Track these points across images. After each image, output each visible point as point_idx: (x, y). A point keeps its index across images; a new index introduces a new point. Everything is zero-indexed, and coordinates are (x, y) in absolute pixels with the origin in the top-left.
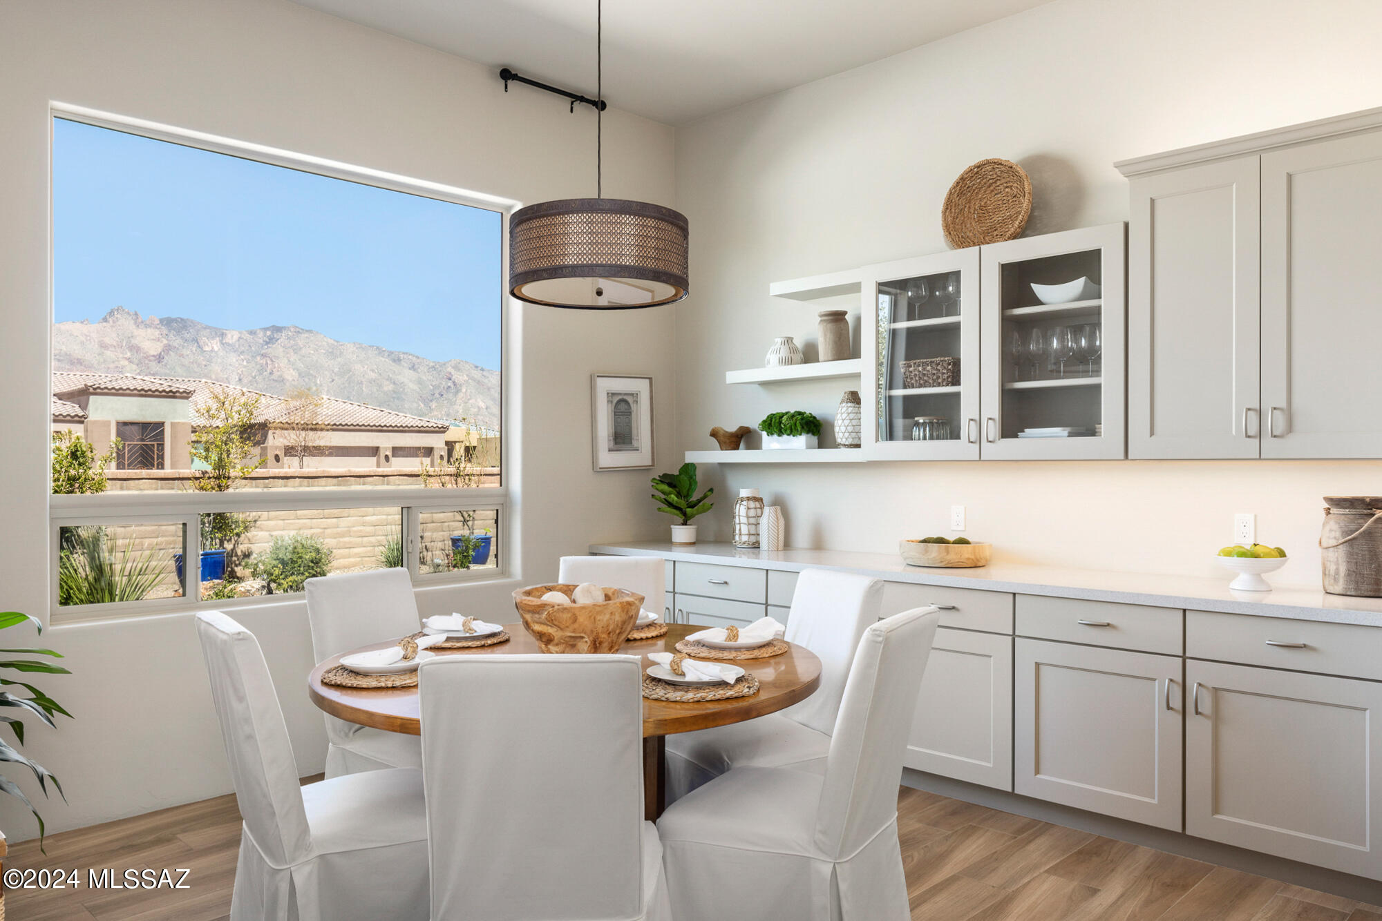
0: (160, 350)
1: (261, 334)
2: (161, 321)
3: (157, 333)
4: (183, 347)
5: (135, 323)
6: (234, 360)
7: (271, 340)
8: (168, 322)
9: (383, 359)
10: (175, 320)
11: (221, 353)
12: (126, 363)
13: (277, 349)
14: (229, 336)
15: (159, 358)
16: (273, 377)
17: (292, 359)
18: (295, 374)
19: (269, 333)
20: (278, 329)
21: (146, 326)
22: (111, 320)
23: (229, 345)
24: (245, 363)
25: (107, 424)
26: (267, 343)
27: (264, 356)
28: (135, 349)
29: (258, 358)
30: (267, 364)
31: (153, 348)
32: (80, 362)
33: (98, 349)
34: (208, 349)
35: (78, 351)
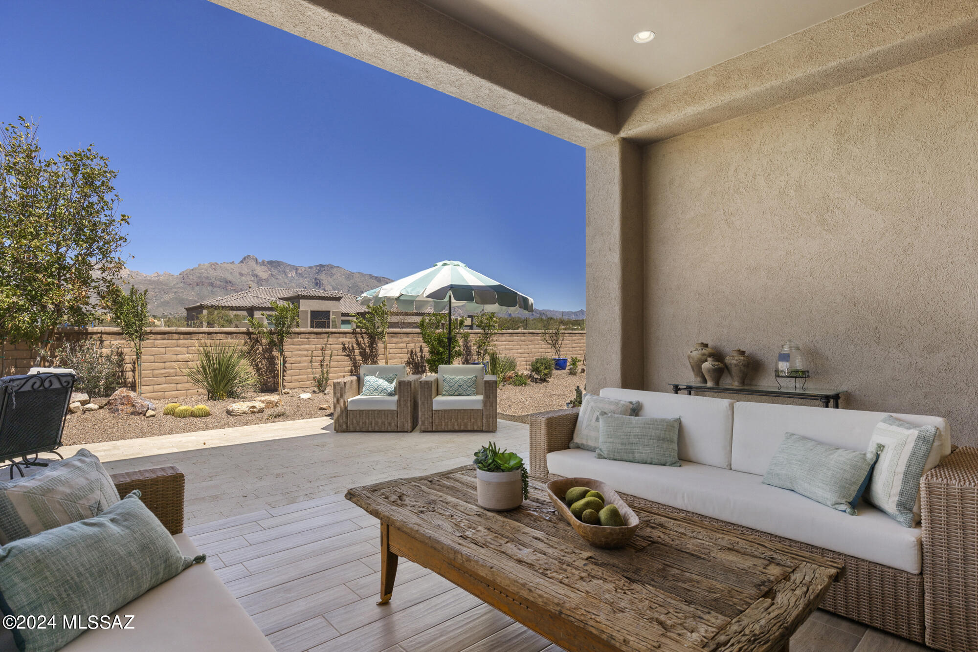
0: (267, 276)
1: (315, 269)
2: (268, 262)
3: (266, 268)
4: (278, 274)
5: (256, 264)
6: (302, 281)
7: (319, 272)
10: (274, 262)
11: (296, 278)
12: (252, 283)
13: (322, 275)
14: (300, 270)
15: (267, 280)
17: (329, 280)
18: (331, 288)
19: (318, 268)
20: (323, 266)
21: (261, 265)
22: (245, 262)
23: (299, 274)
24: (307, 282)
25: (306, 312)
26: (317, 273)
27: (316, 279)
28: (256, 276)
29: (313, 280)
31: (265, 275)
32: (230, 282)
33: (238, 276)
34: (290, 276)
35: (229, 277)
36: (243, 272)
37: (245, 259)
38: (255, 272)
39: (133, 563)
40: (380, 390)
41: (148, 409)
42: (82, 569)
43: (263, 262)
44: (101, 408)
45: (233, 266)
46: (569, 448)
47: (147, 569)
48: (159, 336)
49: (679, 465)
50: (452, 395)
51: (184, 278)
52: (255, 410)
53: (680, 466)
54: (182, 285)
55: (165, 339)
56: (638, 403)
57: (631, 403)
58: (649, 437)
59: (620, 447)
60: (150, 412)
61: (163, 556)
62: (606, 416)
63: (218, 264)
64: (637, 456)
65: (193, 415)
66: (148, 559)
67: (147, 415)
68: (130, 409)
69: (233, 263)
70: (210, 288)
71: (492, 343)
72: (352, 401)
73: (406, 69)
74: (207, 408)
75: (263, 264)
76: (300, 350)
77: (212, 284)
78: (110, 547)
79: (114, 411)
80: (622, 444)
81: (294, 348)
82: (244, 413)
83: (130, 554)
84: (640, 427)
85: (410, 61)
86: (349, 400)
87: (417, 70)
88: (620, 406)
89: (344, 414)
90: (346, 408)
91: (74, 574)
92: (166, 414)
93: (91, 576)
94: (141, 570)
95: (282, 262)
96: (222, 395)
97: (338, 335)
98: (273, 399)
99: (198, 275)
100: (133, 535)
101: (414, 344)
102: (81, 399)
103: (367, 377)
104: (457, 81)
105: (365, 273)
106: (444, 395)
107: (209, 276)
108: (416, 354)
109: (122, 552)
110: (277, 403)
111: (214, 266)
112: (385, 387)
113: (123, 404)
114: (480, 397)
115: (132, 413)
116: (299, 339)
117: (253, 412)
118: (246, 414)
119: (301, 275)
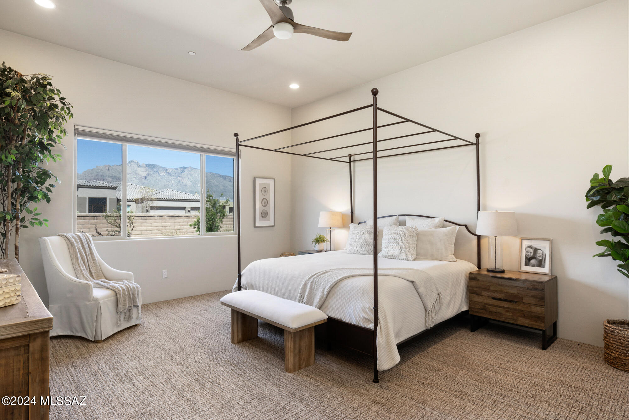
0: (145, 175)
1: (179, 170)
3: (145, 169)
4: (153, 174)
5: (137, 166)
6: (170, 178)
7: (182, 172)
8: (148, 165)
9: (220, 178)
10: (151, 165)
11: (166, 176)
12: (134, 179)
13: (185, 174)
14: (169, 170)
15: (145, 178)
16: (183, 184)
17: (189, 178)
18: (191, 183)
19: (182, 169)
20: (185, 168)
21: (141, 167)
22: (129, 165)
23: (169, 173)
24: (174, 179)
25: (85, 198)
26: (181, 173)
27: (180, 177)
28: (138, 174)
29: (178, 178)
30: (181, 180)
31: (144, 174)
34: (161, 174)
38: (137, 172)
43: (143, 165)
63: (110, 166)
95: (156, 165)
105: (215, 173)
107: (104, 174)
111: (108, 167)
119: (170, 174)
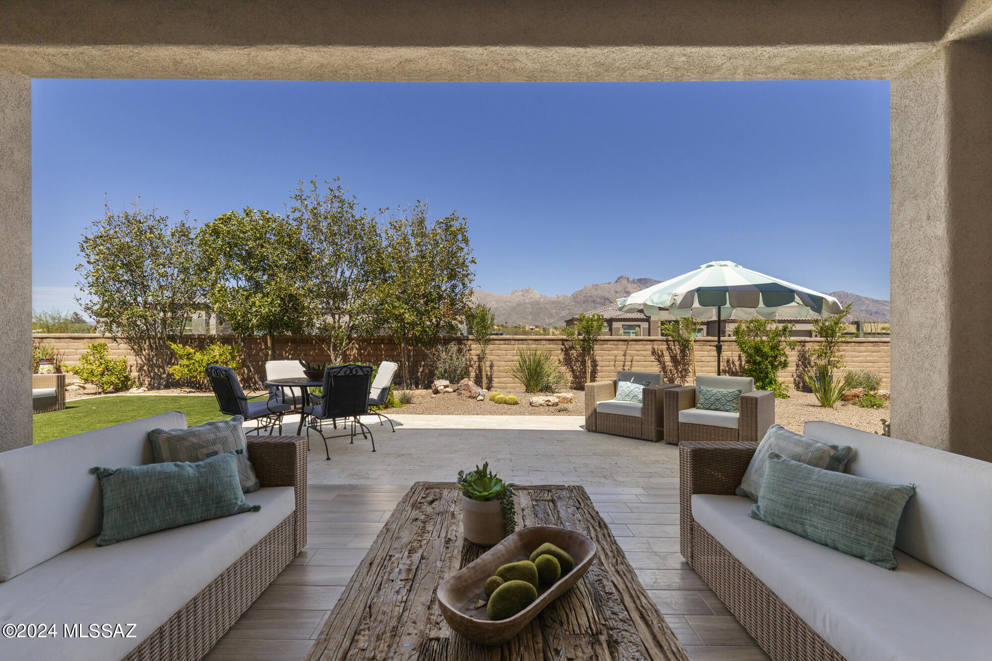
2: (638, 280)
3: (636, 285)
5: (628, 282)
28: (628, 292)
32: (608, 299)
33: (614, 293)
35: (607, 295)
36: (618, 290)
37: (619, 279)
38: (627, 290)
39: (186, 498)
40: (631, 396)
41: (479, 395)
42: (144, 493)
43: (634, 280)
44: (454, 391)
45: (609, 286)
46: (735, 494)
47: (197, 505)
48: (502, 342)
49: (889, 565)
50: (707, 409)
51: (575, 297)
52: (550, 403)
53: (893, 569)
54: (573, 303)
55: (505, 344)
56: (849, 449)
57: (834, 447)
58: (832, 506)
59: (782, 509)
60: (480, 398)
61: (216, 498)
62: (775, 460)
63: (598, 285)
64: (810, 530)
65: (506, 402)
66: (201, 498)
67: (478, 399)
68: (468, 394)
69: (609, 283)
70: (593, 305)
71: (837, 354)
72: (599, 404)
73: (580, 71)
74: (515, 398)
75: (633, 282)
76: (609, 355)
77: (594, 302)
78: (174, 483)
79: (460, 394)
80: (786, 506)
81: (603, 354)
82: (541, 405)
83: (187, 491)
84: (821, 487)
85: (578, 60)
86: (598, 403)
87: (591, 67)
88: (812, 449)
89: (594, 415)
90: (595, 410)
91: (137, 495)
92: (490, 400)
93: (148, 499)
94: (192, 504)
96: (534, 389)
97: (645, 342)
98: (568, 396)
99: (584, 295)
100: (199, 479)
101: (730, 352)
102: (445, 384)
103: (621, 382)
104: (640, 61)
106: (698, 408)
107: (592, 295)
108: (733, 363)
109: (181, 488)
110: (571, 399)
111: (596, 287)
112: (636, 393)
113: (464, 390)
114: (736, 415)
115: (469, 397)
116: (608, 346)
117: (548, 405)
118: (543, 406)
